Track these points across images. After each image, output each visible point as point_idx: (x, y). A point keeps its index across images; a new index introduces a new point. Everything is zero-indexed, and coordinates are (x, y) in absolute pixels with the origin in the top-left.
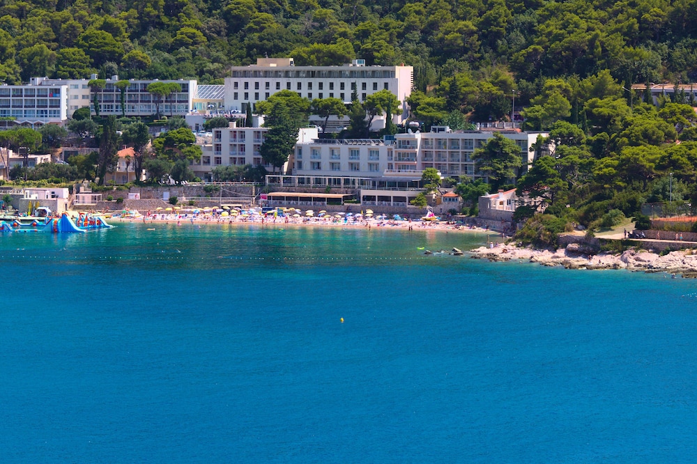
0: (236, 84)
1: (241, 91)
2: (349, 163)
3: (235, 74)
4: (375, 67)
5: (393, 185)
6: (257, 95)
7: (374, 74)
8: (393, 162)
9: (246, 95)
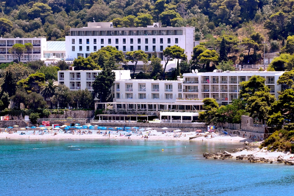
0: (73, 41)
1: (77, 45)
2: (152, 94)
3: (73, 33)
4: (168, 28)
5: (182, 108)
6: (88, 48)
7: (168, 33)
8: (182, 93)
9: (81, 48)
